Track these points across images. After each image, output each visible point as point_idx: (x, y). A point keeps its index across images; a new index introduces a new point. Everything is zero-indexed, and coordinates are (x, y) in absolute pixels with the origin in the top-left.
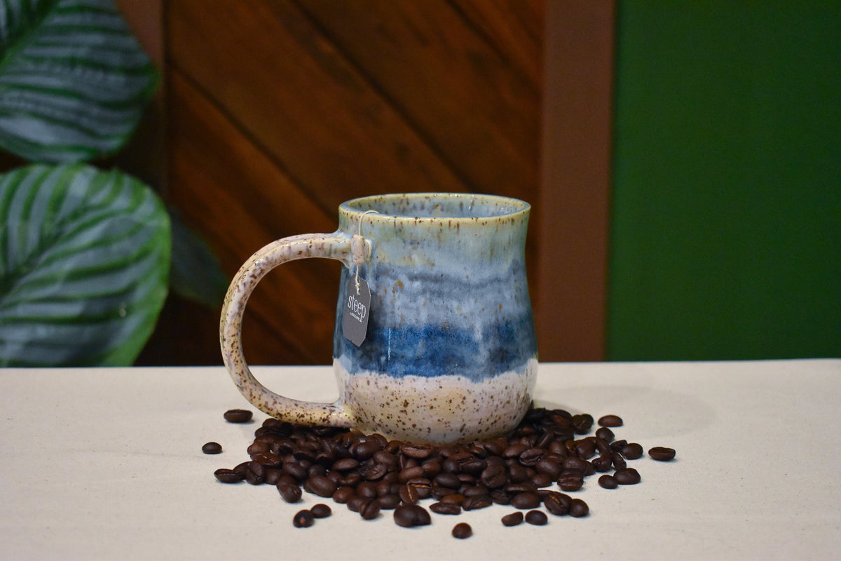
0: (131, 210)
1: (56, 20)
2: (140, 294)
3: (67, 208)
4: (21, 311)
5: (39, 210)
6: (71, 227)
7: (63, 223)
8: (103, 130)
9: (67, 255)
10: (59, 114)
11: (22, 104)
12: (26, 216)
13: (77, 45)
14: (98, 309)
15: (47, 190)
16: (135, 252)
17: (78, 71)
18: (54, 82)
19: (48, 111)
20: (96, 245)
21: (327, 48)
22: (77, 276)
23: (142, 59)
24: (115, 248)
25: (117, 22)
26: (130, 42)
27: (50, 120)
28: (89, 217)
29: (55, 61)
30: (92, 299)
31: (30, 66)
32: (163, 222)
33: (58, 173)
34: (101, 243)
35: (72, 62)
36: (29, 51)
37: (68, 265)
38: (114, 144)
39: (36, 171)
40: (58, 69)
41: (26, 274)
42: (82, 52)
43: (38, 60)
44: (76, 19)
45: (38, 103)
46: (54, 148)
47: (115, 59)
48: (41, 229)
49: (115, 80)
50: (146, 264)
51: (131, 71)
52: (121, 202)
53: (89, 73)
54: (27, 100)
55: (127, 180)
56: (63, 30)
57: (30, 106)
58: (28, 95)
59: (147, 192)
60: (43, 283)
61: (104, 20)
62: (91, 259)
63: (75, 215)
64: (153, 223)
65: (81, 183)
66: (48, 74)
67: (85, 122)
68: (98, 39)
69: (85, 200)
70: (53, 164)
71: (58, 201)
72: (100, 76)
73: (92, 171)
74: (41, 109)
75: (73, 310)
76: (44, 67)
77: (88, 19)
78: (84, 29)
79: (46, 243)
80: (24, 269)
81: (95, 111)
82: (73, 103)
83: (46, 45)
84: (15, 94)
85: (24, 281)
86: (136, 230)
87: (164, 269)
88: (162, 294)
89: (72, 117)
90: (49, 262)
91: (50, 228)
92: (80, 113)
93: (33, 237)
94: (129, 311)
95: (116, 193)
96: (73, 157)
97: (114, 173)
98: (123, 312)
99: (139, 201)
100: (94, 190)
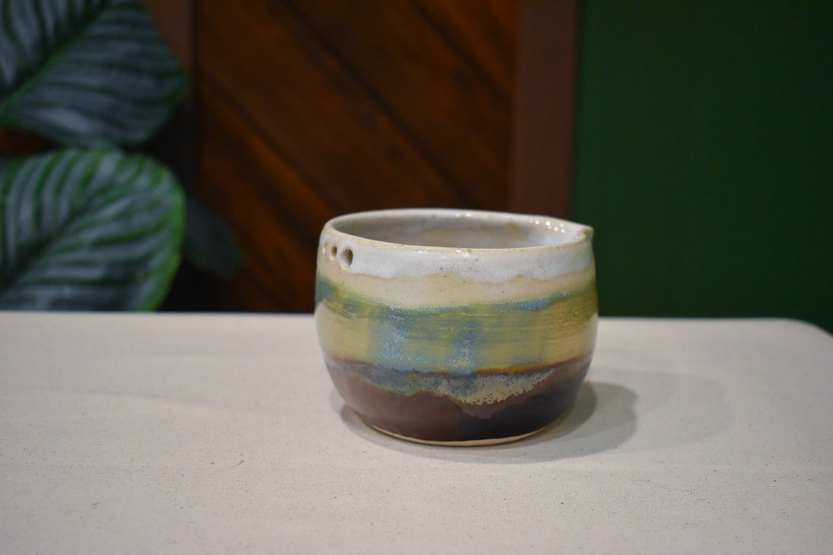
0: (152, 188)
2: (156, 262)
3: (95, 185)
5: (71, 187)
6: (98, 201)
7: (91, 198)
8: (132, 123)
10: (93, 108)
12: (59, 189)
13: (113, 51)
14: (118, 273)
16: (152, 224)
17: (114, 74)
18: (92, 81)
20: (118, 218)
22: (101, 244)
23: (171, 65)
24: (135, 221)
25: (150, 33)
26: (162, 50)
29: (94, 64)
30: (113, 265)
31: (72, 68)
32: (177, 200)
33: (88, 157)
34: (125, 215)
36: (73, 55)
37: (93, 234)
38: (141, 136)
39: (70, 154)
40: (96, 71)
42: (117, 57)
43: (80, 63)
44: (115, 30)
46: (87, 136)
47: (148, 65)
48: (72, 204)
49: (146, 83)
50: (162, 235)
51: (161, 76)
52: (143, 181)
53: (123, 77)
55: (149, 164)
59: (166, 173)
60: (71, 249)
61: (139, 32)
62: (113, 229)
63: (103, 190)
64: (169, 200)
65: (108, 164)
66: (88, 73)
67: (117, 116)
68: (134, 47)
69: (111, 179)
70: (85, 148)
71: (87, 179)
72: (133, 79)
73: (118, 155)
75: (96, 273)
76: (84, 69)
77: (126, 30)
78: (120, 38)
79: (76, 214)
81: (127, 107)
82: (105, 100)
86: (154, 205)
87: (177, 240)
88: (174, 262)
90: (78, 231)
91: (79, 202)
92: (114, 109)
93: (64, 209)
94: (147, 275)
95: (138, 174)
96: (101, 144)
97: (138, 157)
98: (140, 277)
99: (157, 182)
100: (120, 168)
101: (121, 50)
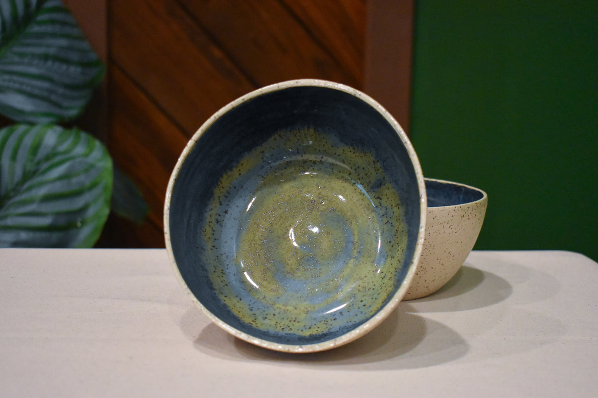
0: (86, 155)
1: (36, 29)
2: (91, 212)
3: (42, 153)
4: (9, 222)
5: (23, 154)
6: (45, 166)
7: (38, 163)
8: (65, 103)
9: (41, 184)
10: (36, 92)
11: (11, 84)
12: (14, 158)
13: (49, 46)
14: (62, 221)
15: (28, 141)
16: (88, 183)
17: (50, 63)
18: (33, 70)
19: (29, 89)
20: (61, 178)
21: (217, 53)
22: (48, 199)
23: (93, 56)
24: (74, 180)
25: (76, 31)
26: (85, 45)
27: (30, 95)
28: (57, 159)
29: (34, 56)
30: (58, 214)
31: (17, 59)
32: (108, 164)
33: (35, 130)
34: (66, 177)
35: (46, 57)
36: (16, 49)
37: (43, 191)
38: (73, 113)
39: (21, 128)
40: (36, 61)
41: (14, 196)
42: (52, 51)
43: (22, 55)
44: (49, 28)
45: (22, 84)
46: (32, 114)
47: (75, 56)
48: (25, 167)
49: (74, 70)
50: (96, 192)
51: (86, 65)
52: (79, 150)
53: (57, 65)
54: (15, 82)
55: (83, 135)
56: (40, 35)
57: (17, 86)
58: (15, 78)
59: (97, 143)
60: (24, 203)
61: (67, 30)
62: (58, 188)
63: (47, 158)
64: (100, 164)
65: (51, 137)
66: (30, 64)
67: (54, 97)
68: (63, 42)
69: (54, 148)
70: (32, 124)
71: (36, 149)
72: (64, 67)
73: (59, 129)
74: (24, 87)
75: (46, 221)
76: (26, 60)
77: (57, 29)
78: (54, 35)
79: (28, 176)
80: (12, 194)
81: (61, 90)
82: (46, 85)
83: (28, 45)
84: (7, 77)
85: (11, 201)
86: (89, 168)
87: (108, 195)
88: (106, 212)
89: (45, 94)
90: (30, 189)
91: (30, 167)
92: (51, 91)
93: (19, 172)
94: (83, 223)
95: (75, 144)
96: (46, 120)
97: (74, 130)
98: (79, 224)
99: (91, 150)
100: (60, 142)
101: (55, 45)
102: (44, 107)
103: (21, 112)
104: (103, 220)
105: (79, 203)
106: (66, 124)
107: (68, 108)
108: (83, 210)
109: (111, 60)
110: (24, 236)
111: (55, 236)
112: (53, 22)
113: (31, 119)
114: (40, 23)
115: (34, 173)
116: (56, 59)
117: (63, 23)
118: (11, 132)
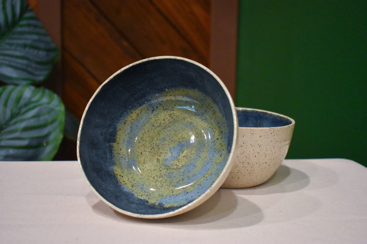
0: (49, 103)
1: (19, 29)
2: (52, 137)
3: (22, 102)
4: (3, 143)
5: (11, 103)
6: (24, 110)
7: (20, 108)
8: (37, 73)
9: (22, 121)
10: (19, 66)
11: (4, 62)
12: (5, 105)
13: (27, 39)
14: (34, 143)
15: (14, 95)
16: (50, 120)
17: (27, 49)
18: (17, 53)
19: (15, 64)
20: (33, 117)
21: (126, 44)
22: (26, 129)
23: (53, 45)
24: (42, 118)
25: (43, 31)
26: (48, 39)
27: (16, 68)
28: (31, 106)
29: (18, 45)
30: (32, 139)
31: (8, 47)
32: (62, 108)
33: (18, 89)
34: (37, 116)
35: (25, 46)
36: (7, 41)
37: (22, 125)
38: (41, 78)
39: (10, 88)
40: (19, 48)
41: (6, 128)
42: (29, 42)
43: (11, 45)
44: (27, 29)
45: (10, 61)
46: (17, 79)
47: (42, 45)
48: (12, 110)
49: (42, 53)
50: (54, 125)
51: (48, 50)
52: (45, 100)
53: (31, 51)
54: (6, 60)
55: (47, 91)
56: (21, 33)
57: (7, 62)
58: (7, 58)
59: (55, 96)
60: (12, 132)
61: (38, 30)
62: (32, 122)
63: (26, 105)
64: (58, 108)
65: (28, 92)
66: (15, 50)
67: (29, 69)
68: (35, 37)
69: (30, 99)
70: (16, 85)
71: (19, 99)
72: (36, 51)
73: (32, 88)
74: (12, 64)
75: (25, 143)
76: (13, 48)
77: (31, 29)
78: (29, 33)
79: (14, 116)
80: (4, 127)
81: (34, 65)
82: (25, 62)
83: (14, 39)
84: (2, 57)
85: (4, 131)
86: (51, 111)
87: (62, 127)
88: (61, 137)
89: (24, 67)
90: (15, 123)
91: (15, 110)
92: (28, 66)
93: (8, 113)
94: (47, 144)
95: (42, 97)
96: (24, 83)
97: (42, 89)
98: (45, 144)
99: (52, 100)
100: (34, 95)
101: (30, 39)
102: (24, 75)
103: (10, 78)
104: (59, 142)
105: (45, 131)
106: (37, 85)
107: (38, 76)
108: (47, 136)
109: (64, 48)
110: (11, 152)
111: (30, 152)
112: (29, 25)
113: (16, 82)
114: (22, 26)
115: (18, 114)
116: (31, 47)
117: (35, 26)
118: (4, 90)
